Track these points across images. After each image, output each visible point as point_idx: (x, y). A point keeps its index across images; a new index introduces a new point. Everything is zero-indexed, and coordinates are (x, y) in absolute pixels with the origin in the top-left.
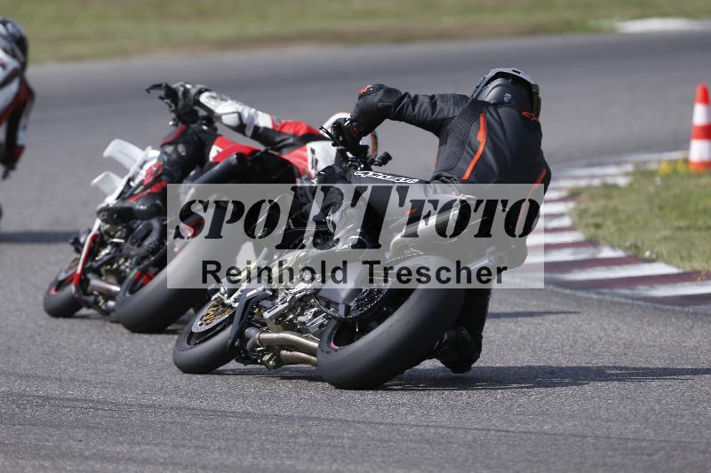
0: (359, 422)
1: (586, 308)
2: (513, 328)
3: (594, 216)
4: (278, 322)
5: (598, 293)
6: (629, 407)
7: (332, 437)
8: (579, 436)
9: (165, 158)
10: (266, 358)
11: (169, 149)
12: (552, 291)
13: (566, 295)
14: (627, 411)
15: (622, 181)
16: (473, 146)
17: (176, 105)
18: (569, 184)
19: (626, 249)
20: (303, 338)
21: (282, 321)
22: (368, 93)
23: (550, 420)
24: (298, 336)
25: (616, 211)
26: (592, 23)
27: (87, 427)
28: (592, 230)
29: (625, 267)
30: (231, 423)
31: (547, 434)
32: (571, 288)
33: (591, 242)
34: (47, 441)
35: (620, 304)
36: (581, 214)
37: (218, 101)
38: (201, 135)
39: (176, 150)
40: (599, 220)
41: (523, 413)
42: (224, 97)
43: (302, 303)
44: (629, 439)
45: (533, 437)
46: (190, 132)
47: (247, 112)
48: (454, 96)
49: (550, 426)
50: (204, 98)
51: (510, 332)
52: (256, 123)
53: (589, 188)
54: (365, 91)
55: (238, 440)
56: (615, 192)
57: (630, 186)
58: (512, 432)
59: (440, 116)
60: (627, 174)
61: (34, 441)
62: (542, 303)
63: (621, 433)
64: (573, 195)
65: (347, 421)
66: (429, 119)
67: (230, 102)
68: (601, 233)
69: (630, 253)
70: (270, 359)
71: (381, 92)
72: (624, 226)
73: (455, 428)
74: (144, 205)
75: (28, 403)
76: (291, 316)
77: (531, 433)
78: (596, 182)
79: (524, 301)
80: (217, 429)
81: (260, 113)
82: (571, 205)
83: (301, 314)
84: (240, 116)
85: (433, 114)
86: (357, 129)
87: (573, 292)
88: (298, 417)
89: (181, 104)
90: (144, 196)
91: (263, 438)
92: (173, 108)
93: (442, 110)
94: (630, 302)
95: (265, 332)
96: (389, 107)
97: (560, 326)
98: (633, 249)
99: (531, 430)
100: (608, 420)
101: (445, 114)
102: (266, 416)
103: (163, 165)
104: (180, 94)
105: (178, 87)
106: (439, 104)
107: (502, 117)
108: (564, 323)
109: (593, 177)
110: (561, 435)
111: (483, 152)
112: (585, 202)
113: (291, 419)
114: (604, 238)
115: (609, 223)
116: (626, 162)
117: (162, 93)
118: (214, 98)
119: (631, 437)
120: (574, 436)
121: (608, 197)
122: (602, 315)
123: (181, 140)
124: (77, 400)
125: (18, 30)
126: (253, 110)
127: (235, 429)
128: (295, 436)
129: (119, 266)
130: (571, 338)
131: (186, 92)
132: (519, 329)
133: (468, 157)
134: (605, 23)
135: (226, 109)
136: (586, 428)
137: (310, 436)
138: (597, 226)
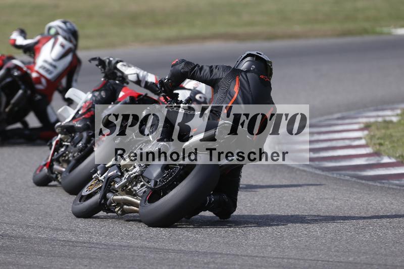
0: (244, 256)
1: (374, 191)
2: (333, 202)
3: (378, 139)
4: (123, 190)
5: (380, 183)
6: (398, 248)
7: (228, 264)
8: (369, 264)
9: (94, 98)
10: (117, 209)
11: (97, 94)
12: (355, 181)
13: (363, 184)
14: (397, 250)
15: (395, 119)
16: (231, 94)
17: (105, 69)
18: (365, 120)
19: (396, 158)
20: (135, 198)
21: (125, 189)
22: (177, 64)
23: (353, 255)
24: (132, 198)
25: (391, 136)
26: (378, 29)
27: (90, 258)
28: (378, 147)
29: (396, 168)
30: (171, 256)
31: (350, 263)
32: (365, 180)
33: (377, 154)
34: (67, 266)
35: (393, 189)
36: (372, 137)
37: (127, 67)
38: (115, 86)
39: (100, 94)
40: (382, 141)
41: (338, 251)
42: (130, 65)
43: (136, 179)
44: (397, 266)
45: (343, 264)
46: (109, 84)
47: (142, 73)
48: (223, 67)
49: (352, 259)
50: (119, 66)
51: (330, 205)
52: (146, 79)
53: (376, 122)
54: (174, 63)
55: (176, 266)
56: (390, 125)
57: (399, 122)
58: (332, 262)
59: (215, 77)
60: (398, 115)
61: (60, 266)
62: (349, 188)
63: (393, 263)
64: (367, 127)
65: (238, 255)
66: (208, 79)
67: (133, 68)
68: (382, 148)
69: (399, 160)
70: (118, 210)
71: (183, 63)
72: (396, 145)
73: (299, 259)
74: (80, 124)
75: (57, 245)
76: (130, 187)
77: (341, 262)
78: (380, 120)
79: (338, 187)
80: (164, 260)
81: (149, 74)
82: (366, 132)
83: (136, 185)
84: (138, 76)
85: (211, 76)
86: (171, 84)
87: (367, 182)
88: (209, 253)
89: (107, 68)
90: (81, 119)
91: (190, 264)
92: (103, 71)
93: (216, 74)
94: (399, 188)
95: (117, 195)
96: (187, 72)
97: (359, 201)
98: (401, 157)
99: (342, 260)
100: (386, 255)
101: (217, 77)
102: (192, 252)
103: (92, 103)
104: (107, 63)
105: (105, 60)
106: (215, 71)
107: (249, 79)
108: (361, 199)
109: (378, 116)
110: (359, 263)
111: (237, 97)
112: (374, 131)
113: (205, 254)
114: (384, 151)
115: (387, 143)
116: (397, 109)
117: (97, 62)
118: (124, 65)
119: (398, 265)
120: (367, 264)
121: (387, 128)
122: (383, 196)
123: (103, 89)
124: (85, 243)
125: (73, 27)
126: (145, 73)
127: (174, 259)
128: (208, 263)
129: (69, 158)
130: (365, 208)
131: (110, 62)
132: (336, 203)
133: (228, 100)
134: (385, 30)
135: (131, 72)
136: (373, 259)
137: (217, 264)
138: (381, 144)
